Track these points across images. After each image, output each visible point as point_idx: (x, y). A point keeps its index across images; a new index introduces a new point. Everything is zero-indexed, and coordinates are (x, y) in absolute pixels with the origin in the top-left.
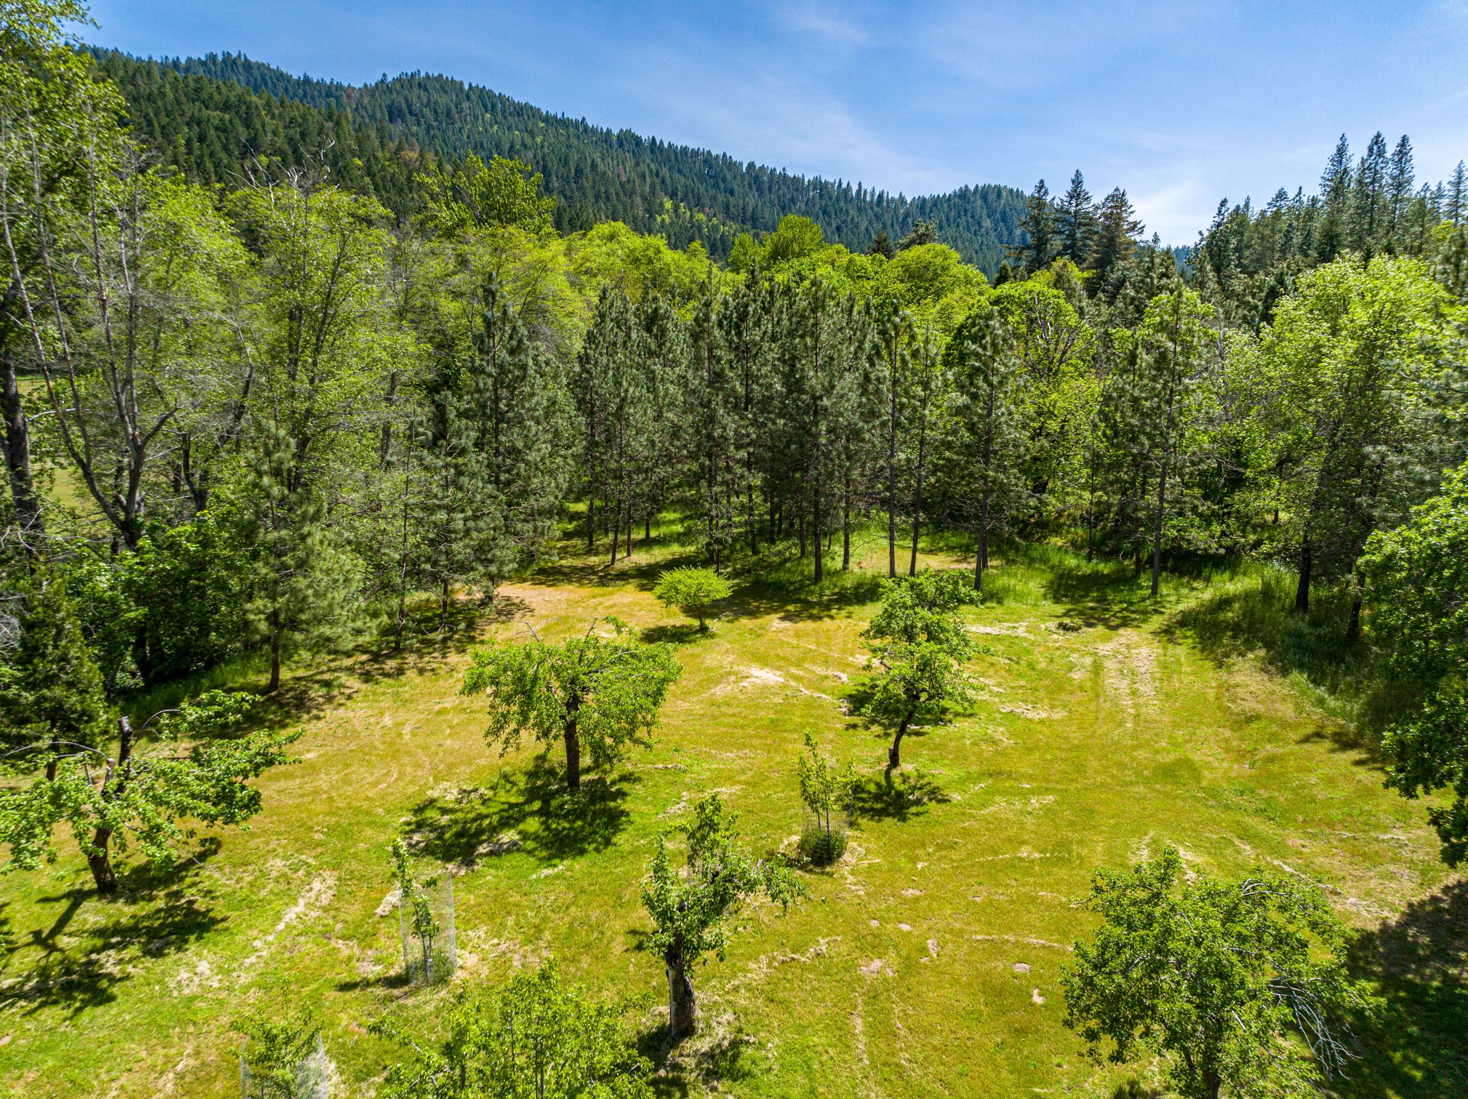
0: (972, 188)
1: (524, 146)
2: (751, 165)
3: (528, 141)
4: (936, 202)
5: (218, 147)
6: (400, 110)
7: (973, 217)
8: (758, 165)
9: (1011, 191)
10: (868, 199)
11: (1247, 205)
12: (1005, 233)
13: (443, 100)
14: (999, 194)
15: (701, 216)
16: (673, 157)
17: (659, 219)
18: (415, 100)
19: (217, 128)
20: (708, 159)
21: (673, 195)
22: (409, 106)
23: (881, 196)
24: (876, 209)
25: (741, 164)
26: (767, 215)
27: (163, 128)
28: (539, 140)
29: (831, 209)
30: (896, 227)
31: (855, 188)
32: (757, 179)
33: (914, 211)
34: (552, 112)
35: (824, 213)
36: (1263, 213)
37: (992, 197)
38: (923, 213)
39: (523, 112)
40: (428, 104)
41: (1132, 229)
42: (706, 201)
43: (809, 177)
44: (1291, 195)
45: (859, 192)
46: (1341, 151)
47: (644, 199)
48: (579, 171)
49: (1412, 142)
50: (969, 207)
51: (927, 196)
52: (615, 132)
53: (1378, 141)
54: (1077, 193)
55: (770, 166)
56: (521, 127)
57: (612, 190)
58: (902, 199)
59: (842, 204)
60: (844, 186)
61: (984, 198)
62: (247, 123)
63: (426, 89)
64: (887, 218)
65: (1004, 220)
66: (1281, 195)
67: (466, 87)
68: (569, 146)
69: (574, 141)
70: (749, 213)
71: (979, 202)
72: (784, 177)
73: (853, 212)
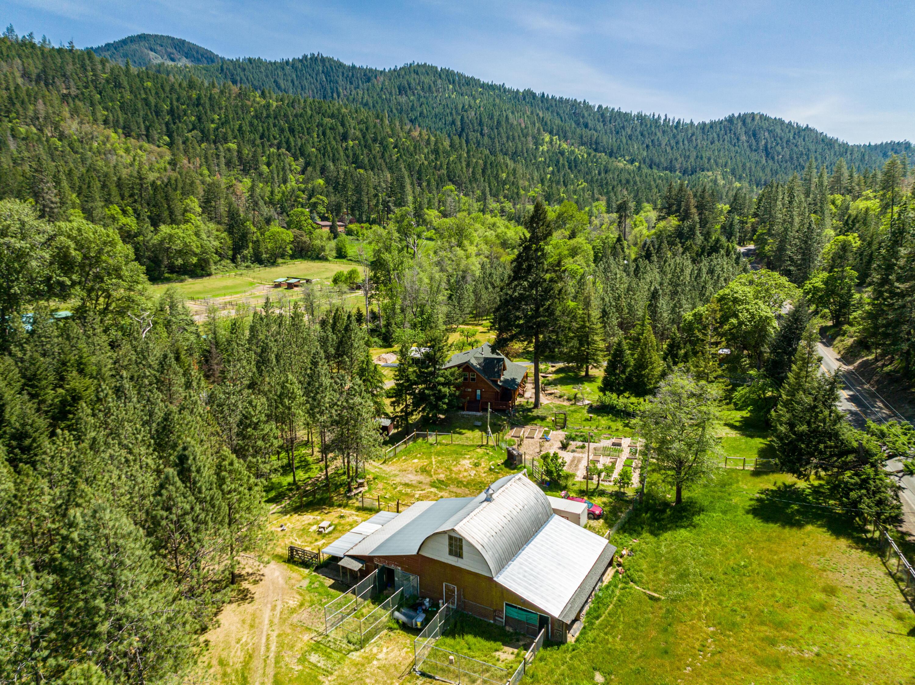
0: (736, 115)
1: (470, 106)
2: (600, 107)
3: (472, 102)
4: (713, 125)
5: (332, 139)
6: (404, 88)
7: (735, 134)
8: (604, 107)
9: (762, 116)
10: (670, 124)
12: (754, 143)
13: (427, 80)
14: (753, 119)
15: (565, 146)
16: (554, 104)
17: (541, 149)
18: (412, 81)
19: (330, 129)
20: (574, 104)
21: (551, 133)
22: (409, 84)
23: (678, 123)
24: (675, 131)
25: (594, 107)
26: (604, 141)
27: (308, 129)
28: (478, 101)
29: (645, 133)
30: (686, 142)
31: (663, 118)
32: (603, 115)
33: (698, 131)
34: (486, 82)
35: (642, 135)
37: (749, 121)
38: (703, 132)
39: (470, 82)
40: (419, 84)
42: (569, 134)
43: (634, 113)
45: (665, 120)
47: (534, 137)
48: (499, 122)
50: (733, 128)
51: (708, 122)
52: (521, 90)
55: (611, 106)
56: (469, 93)
57: (516, 135)
58: (692, 124)
59: (653, 129)
60: (656, 117)
61: (744, 123)
62: (343, 125)
63: (417, 74)
64: (680, 137)
65: (754, 135)
67: (439, 69)
68: (494, 105)
69: (497, 101)
70: (594, 140)
71: (740, 124)
72: (619, 113)
73: (659, 134)
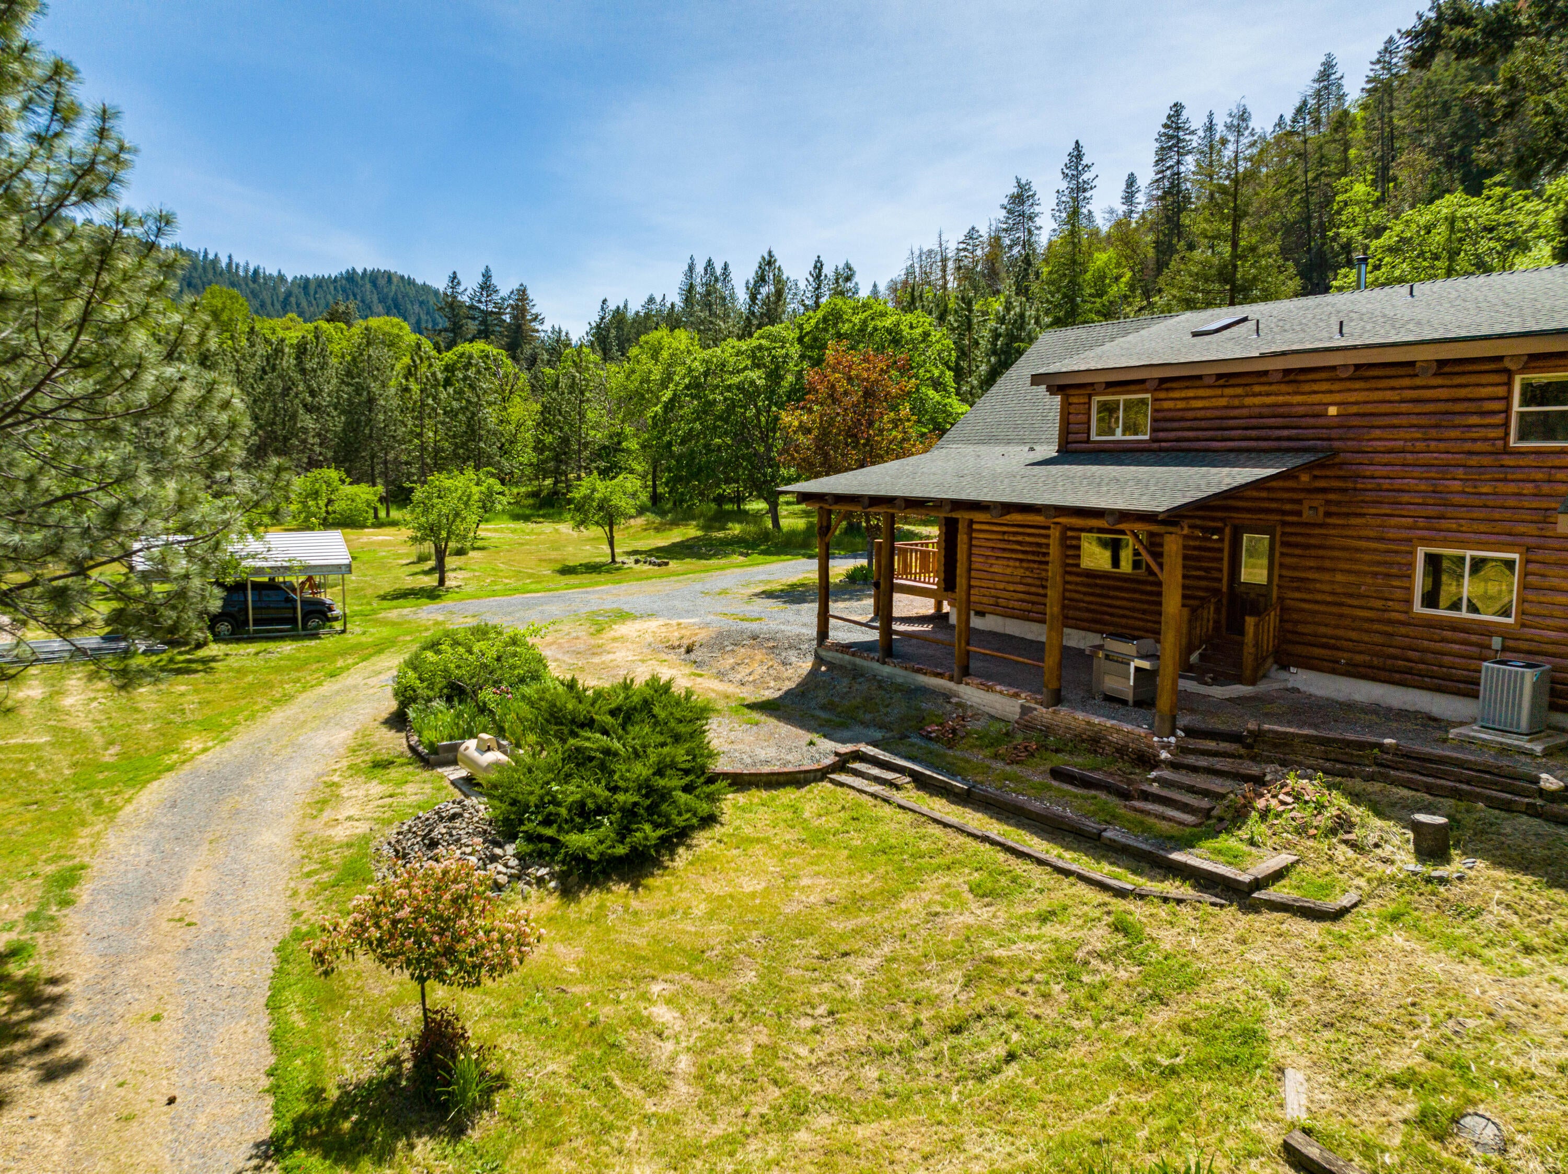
0: (360, 271)
4: (321, 283)
9: (402, 277)
10: (241, 273)
11: (625, 306)
14: (390, 280)
23: (256, 272)
24: (251, 285)
31: (224, 261)
33: (296, 291)
36: (637, 313)
37: (382, 282)
38: (307, 294)
41: (535, 319)
44: (658, 300)
45: (229, 264)
46: (691, 268)
49: (731, 268)
50: (357, 290)
51: (311, 276)
53: (709, 263)
54: (486, 286)
58: (282, 278)
59: (210, 276)
60: (211, 256)
61: (374, 283)
64: (266, 296)
66: (651, 300)
71: (368, 286)
